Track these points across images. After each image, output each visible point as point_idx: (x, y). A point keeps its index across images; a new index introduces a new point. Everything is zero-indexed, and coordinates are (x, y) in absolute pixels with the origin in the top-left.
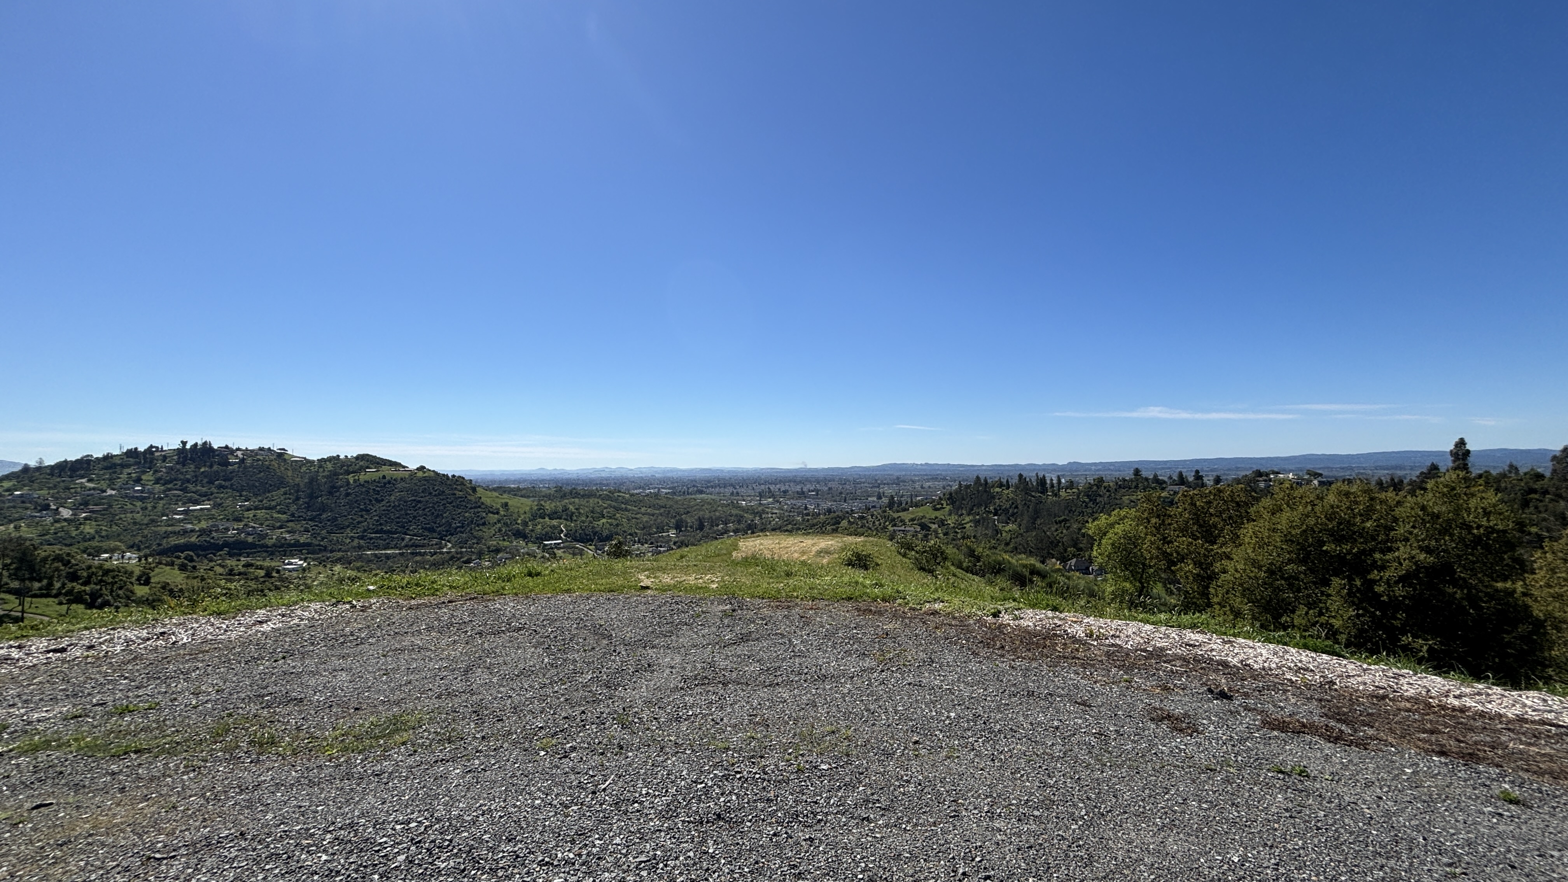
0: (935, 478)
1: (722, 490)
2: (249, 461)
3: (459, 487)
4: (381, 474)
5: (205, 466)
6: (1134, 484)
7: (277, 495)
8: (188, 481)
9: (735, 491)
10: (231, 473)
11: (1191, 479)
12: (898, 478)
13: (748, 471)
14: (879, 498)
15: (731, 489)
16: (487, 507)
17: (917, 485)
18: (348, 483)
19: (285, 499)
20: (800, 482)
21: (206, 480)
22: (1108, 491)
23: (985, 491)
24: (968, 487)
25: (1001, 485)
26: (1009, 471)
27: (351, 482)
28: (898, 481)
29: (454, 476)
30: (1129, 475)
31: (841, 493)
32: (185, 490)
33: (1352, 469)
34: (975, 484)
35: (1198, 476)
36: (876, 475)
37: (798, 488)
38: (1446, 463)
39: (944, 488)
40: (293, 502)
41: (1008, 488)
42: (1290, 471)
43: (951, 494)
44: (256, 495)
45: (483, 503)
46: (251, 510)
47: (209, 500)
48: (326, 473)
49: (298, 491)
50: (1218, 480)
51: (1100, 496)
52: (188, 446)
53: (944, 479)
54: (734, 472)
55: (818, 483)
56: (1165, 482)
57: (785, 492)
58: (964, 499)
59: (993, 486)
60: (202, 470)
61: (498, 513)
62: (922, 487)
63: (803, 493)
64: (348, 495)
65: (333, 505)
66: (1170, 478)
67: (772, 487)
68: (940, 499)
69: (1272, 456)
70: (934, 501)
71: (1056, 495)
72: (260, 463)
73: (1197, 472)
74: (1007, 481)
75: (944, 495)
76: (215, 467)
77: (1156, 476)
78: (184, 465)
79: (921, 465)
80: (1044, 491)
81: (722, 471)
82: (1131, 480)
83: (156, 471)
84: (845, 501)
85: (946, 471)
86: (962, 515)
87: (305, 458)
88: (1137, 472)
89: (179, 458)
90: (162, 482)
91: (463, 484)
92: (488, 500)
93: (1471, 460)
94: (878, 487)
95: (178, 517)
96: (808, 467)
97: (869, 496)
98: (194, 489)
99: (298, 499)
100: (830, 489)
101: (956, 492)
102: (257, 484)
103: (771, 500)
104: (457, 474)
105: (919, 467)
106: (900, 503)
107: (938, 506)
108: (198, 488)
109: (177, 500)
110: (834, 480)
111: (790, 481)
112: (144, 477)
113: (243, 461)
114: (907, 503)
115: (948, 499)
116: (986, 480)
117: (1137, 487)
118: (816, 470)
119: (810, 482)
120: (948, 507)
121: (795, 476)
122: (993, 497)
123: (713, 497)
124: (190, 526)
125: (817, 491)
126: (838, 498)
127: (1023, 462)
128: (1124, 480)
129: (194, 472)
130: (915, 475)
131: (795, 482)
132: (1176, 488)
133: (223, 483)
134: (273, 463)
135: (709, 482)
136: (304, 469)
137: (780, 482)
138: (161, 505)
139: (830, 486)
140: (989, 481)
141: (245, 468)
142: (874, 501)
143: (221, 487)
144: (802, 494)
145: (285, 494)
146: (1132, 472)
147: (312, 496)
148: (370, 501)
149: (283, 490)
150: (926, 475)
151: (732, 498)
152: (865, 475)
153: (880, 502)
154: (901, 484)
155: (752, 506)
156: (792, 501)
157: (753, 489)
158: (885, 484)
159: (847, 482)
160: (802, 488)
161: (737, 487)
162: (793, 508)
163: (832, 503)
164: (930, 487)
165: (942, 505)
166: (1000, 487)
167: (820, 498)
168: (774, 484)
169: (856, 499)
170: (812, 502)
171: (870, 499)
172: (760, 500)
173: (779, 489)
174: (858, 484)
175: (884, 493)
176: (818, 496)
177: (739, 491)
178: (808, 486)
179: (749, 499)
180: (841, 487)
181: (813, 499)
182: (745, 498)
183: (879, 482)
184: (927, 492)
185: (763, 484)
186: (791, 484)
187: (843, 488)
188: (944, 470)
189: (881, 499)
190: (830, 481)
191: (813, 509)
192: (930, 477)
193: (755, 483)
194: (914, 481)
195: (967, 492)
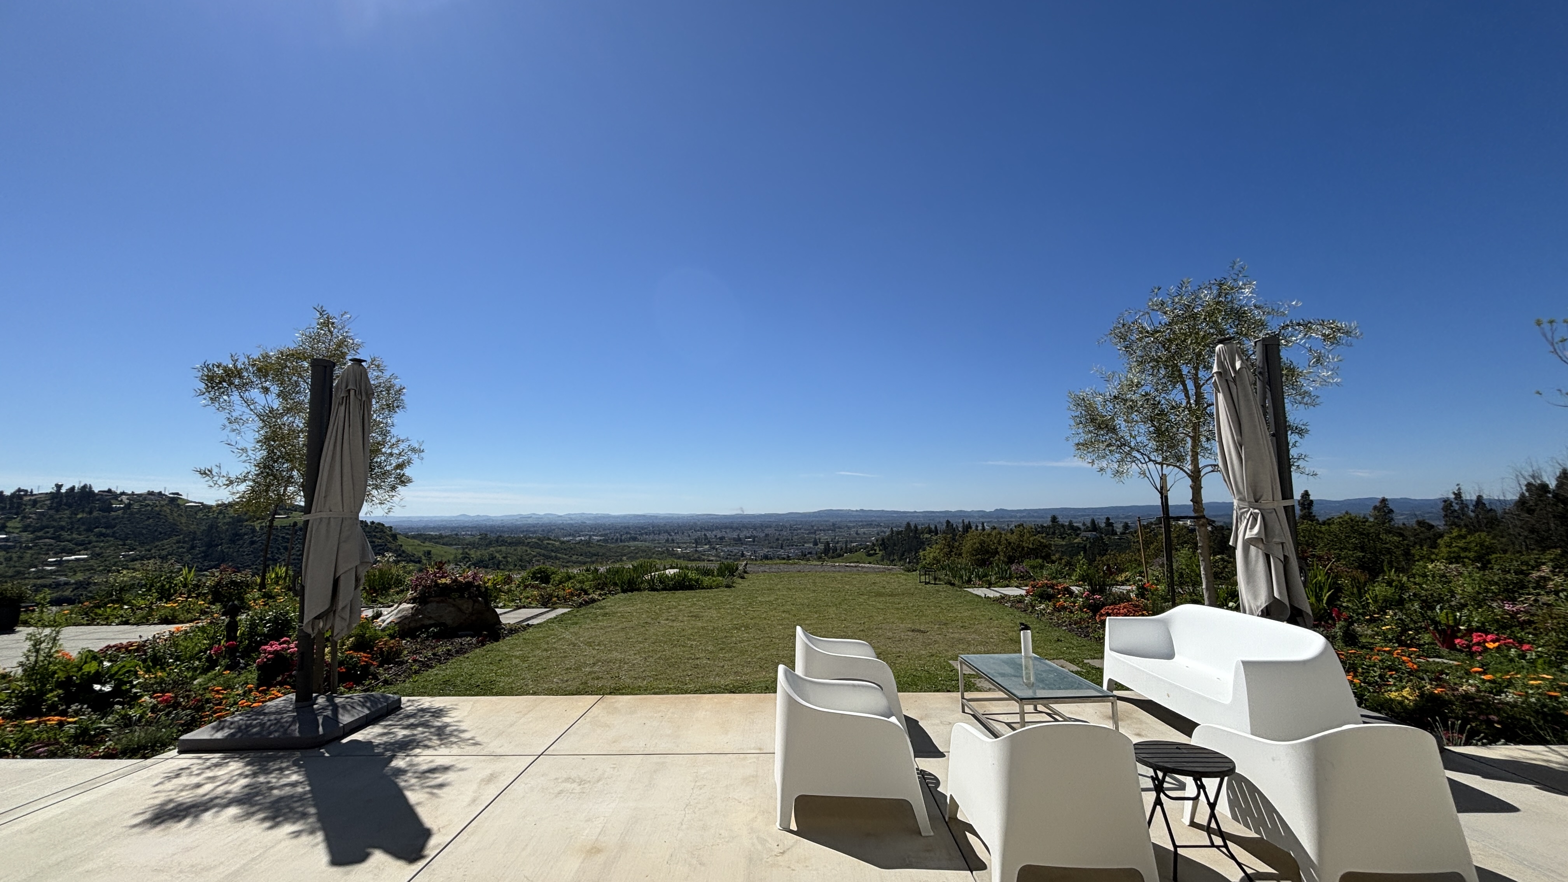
0: (870, 525)
1: (656, 537)
2: (136, 506)
3: (378, 534)
4: (291, 521)
5: (83, 512)
6: (1052, 530)
7: (169, 544)
8: (62, 528)
9: (670, 538)
10: (114, 519)
11: (1103, 525)
12: (834, 525)
13: (683, 517)
14: (816, 544)
15: (666, 536)
16: (408, 555)
17: (853, 531)
18: (253, 530)
19: (178, 548)
20: (737, 528)
21: (83, 528)
23: (916, 537)
24: (899, 533)
25: (930, 531)
26: (940, 517)
27: (258, 529)
28: (834, 527)
29: (373, 523)
30: (1047, 522)
31: (778, 539)
32: (58, 538)
34: (906, 530)
35: (1109, 523)
36: (812, 521)
37: (735, 535)
39: (878, 534)
40: (188, 551)
41: (937, 534)
42: (1187, 518)
43: (883, 540)
44: (142, 544)
45: (404, 552)
46: (137, 560)
47: (86, 549)
48: (227, 520)
49: (194, 539)
52: (63, 490)
53: (879, 525)
54: (669, 518)
55: (755, 529)
56: (1079, 529)
57: (722, 538)
58: (895, 545)
59: (922, 533)
60: (79, 516)
61: (419, 562)
62: (857, 533)
63: (739, 539)
64: (253, 543)
65: (235, 554)
66: (1084, 524)
67: (709, 534)
68: (874, 545)
70: (868, 546)
72: (149, 508)
73: (1108, 519)
74: (936, 527)
75: (877, 541)
76: (95, 514)
77: (1071, 523)
78: (57, 511)
79: (857, 511)
81: (656, 517)
82: (1049, 527)
83: (24, 517)
84: (782, 548)
85: (880, 517)
86: (893, 560)
87: (202, 503)
88: (1054, 519)
89: (52, 503)
90: (30, 529)
91: (382, 531)
92: (410, 549)
94: (815, 533)
95: (49, 568)
96: (745, 513)
97: (805, 543)
98: (69, 538)
99: (193, 547)
100: (767, 535)
101: (889, 538)
102: (144, 531)
103: (707, 546)
104: (376, 521)
105: (855, 513)
106: (835, 549)
107: (871, 552)
108: (74, 536)
109: (48, 550)
110: (770, 527)
111: (726, 528)
112: (9, 524)
113: (128, 506)
114: (842, 549)
115: (881, 545)
116: (916, 527)
117: (1054, 533)
118: (754, 516)
119: (747, 528)
120: (881, 553)
121: (732, 523)
122: (923, 543)
123: (647, 544)
124: (63, 579)
125: (754, 537)
126: (774, 545)
127: (953, 509)
128: (1042, 527)
129: (69, 518)
130: (850, 522)
131: (731, 528)
132: (1089, 534)
133: (104, 530)
134: (164, 508)
135: (643, 528)
136: (200, 515)
137: (717, 528)
138: (28, 555)
139: (766, 532)
140: (919, 527)
141: (132, 514)
142: (810, 548)
143: (101, 534)
144: (739, 541)
145: (179, 542)
146: (1049, 518)
147: (210, 545)
148: (279, 549)
149: (176, 538)
150: (861, 521)
151: (667, 545)
152: (802, 521)
153: (818, 548)
154: (837, 530)
155: (688, 553)
156: (728, 548)
157: (689, 536)
158: (821, 530)
159: (783, 528)
160: (738, 535)
161: (673, 534)
162: (730, 555)
163: (769, 550)
164: (864, 533)
165: (875, 550)
166: (929, 534)
167: (756, 545)
168: (710, 530)
169: (792, 546)
170: (749, 548)
171: (806, 545)
172: (696, 547)
173: (716, 536)
174: (794, 530)
175: (820, 539)
176: (756, 543)
177: (675, 537)
178: (745, 533)
179: (685, 546)
180: (777, 534)
181: (750, 545)
182: (681, 545)
183: (815, 528)
184: (862, 538)
185: (698, 531)
186: (728, 531)
187: (779, 535)
188: (878, 517)
189: (817, 545)
190: (766, 527)
191: (751, 556)
192: (865, 523)
193: (690, 529)
194: (849, 528)
195: (898, 538)
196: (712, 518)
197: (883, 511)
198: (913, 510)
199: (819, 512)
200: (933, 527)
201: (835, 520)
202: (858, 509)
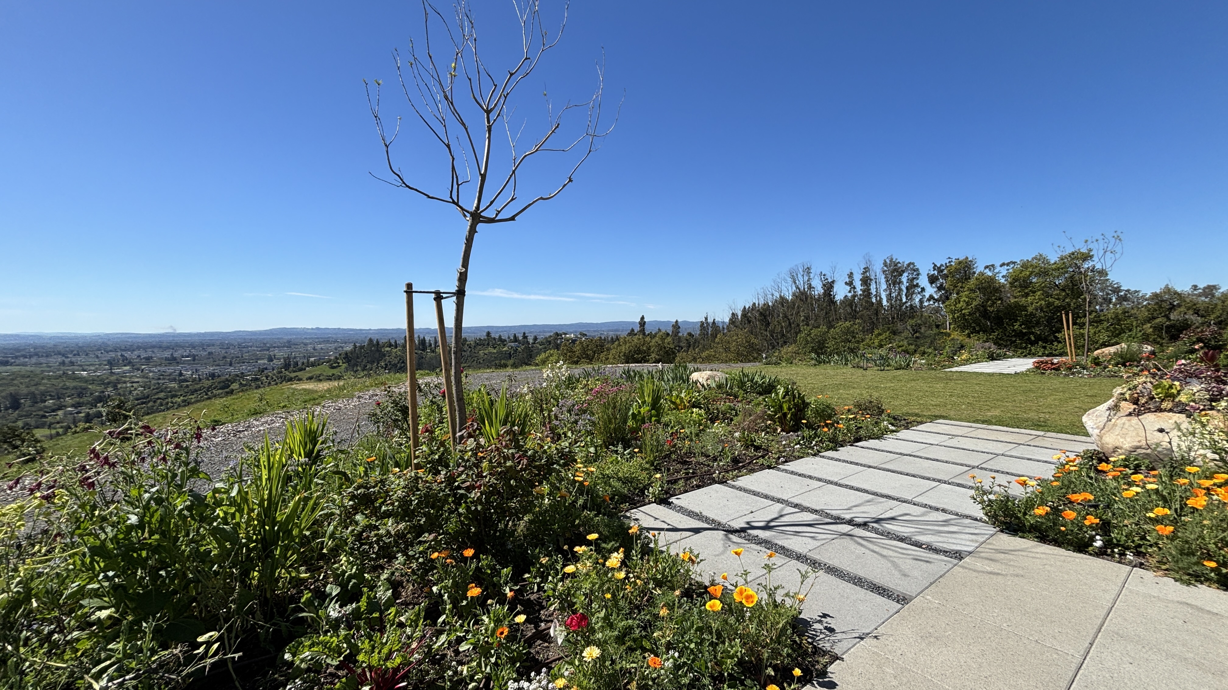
0: (327, 341)
1: (43, 360)
6: (487, 342)
9: (67, 361)
11: (521, 338)
12: (289, 342)
13: (84, 337)
14: (270, 360)
15: (60, 359)
17: (309, 348)
20: (168, 348)
22: (470, 347)
23: (378, 350)
24: (362, 347)
25: (390, 345)
26: (392, 333)
28: (289, 344)
30: (483, 335)
31: (225, 357)
33: (597, 331)
34: (368, 345)
35: (525, 337)
36: (264, 339)
37: (167, 354)
38: (637, 329)
39: (336, 349)
41: (396, 347)
42: (571, 333)
43: (346, 354)
50: (535, 339)
51: (465, 351)
53: (336, 341)
54: (61, 338)
55: (194, 348)
56: (505, 341)
57: (148, 359)
58: (358, 358)
59: (383, 347)
62: (314, 349)
63: (174, 359)
66: (509, 338)
67: (127, 354)
68: (337, 358)
69: (562, 323)
70: (330, 360)
71: (433, 352)
73: (524, 333)
74: (396, 342)
75: (340, 355)
77: (500, 336)
79: (312, 329)
80: (424, 350)
81: (39, 337)
82: (485, 340)
84: (231, 365)
85: (336, 334)
86: (357, 371)
88: (488, 334)
93: (646, 326)
94: (268, 350)
96: (178, 331)
97: (258, 359)
100: (210, 353)
101: (351, 352)
103: (128, 368)
105: (309, 331)
106: (296, 364)
107: (334, 365)
110: (213, 345)
111: (153, 347)
114: (303, 363)
115: (344, 358)
116: (378, 342)
117: (488, 344)
118: (190, 335)
119: (183, 347)
120: (344, 365)
121: (160, 342)
122: (384, 355)
123: (28, 368)
125: (194, 357)
126: (221, 363)
128: (480, 339)
130: (306, 338)
131: (160, 347)
132: (512, 344)
135: (18, 350)
137: (139, 348)
139: (209, 350)
140: (380, 343)
142: (265, 364)
144: (173, 360)
146: (485, 334)
150: (318, 338)
151: (62, 368)
152: (251, 339)
153: (274, 364)
154: (293, 347)
155: (98, 376)
156: (159, 368)
157: (97, 357)
158: (275, 347)
159: (229, 346)
160: (172, 354)
161: (70, 356)
162: (163, 375)
163: (214, 367)
164: (322, 349)
165: (339, 363)
166: (390, 347)
167: (198, 364)
168: (129, 350)
169: (244, 363)
170: (188, 367)
171: (259, 362)
172: (111, 369)
173: (139, 356)
174: (244, 347)
175: (274, 356)
176: (196, 362)
177: (74, 359)
178: (180, 352)
179: (93, 368)
180: (223, 352)
181: (189, 364)
182: (86, 367)
183: (268, 345)
184: (320, 353)
185: (111, 351)
186: (156, 350)
187: (226, 353)
188: (335, 334)
189: (272, 361)
190: (208, 346)
191: (192, 375)
192: (321, 340)
193: (99, 350)
194: (306, 344)
195: (361, 352)
196: (128, 338)
197: (339, 329)
198: (368, 328)
199: (271, 330)
200: (393, 342)
201: (290, 337)
202: (314, 327)
